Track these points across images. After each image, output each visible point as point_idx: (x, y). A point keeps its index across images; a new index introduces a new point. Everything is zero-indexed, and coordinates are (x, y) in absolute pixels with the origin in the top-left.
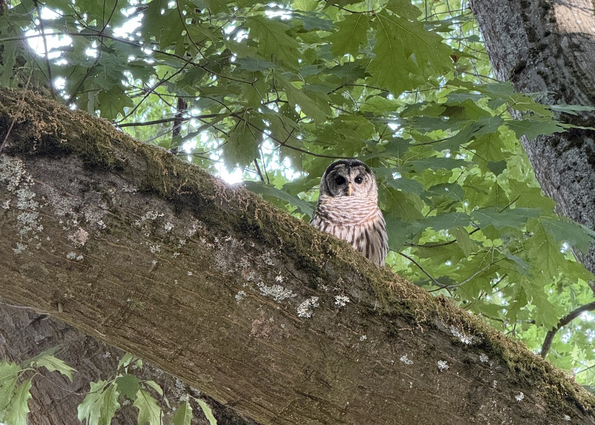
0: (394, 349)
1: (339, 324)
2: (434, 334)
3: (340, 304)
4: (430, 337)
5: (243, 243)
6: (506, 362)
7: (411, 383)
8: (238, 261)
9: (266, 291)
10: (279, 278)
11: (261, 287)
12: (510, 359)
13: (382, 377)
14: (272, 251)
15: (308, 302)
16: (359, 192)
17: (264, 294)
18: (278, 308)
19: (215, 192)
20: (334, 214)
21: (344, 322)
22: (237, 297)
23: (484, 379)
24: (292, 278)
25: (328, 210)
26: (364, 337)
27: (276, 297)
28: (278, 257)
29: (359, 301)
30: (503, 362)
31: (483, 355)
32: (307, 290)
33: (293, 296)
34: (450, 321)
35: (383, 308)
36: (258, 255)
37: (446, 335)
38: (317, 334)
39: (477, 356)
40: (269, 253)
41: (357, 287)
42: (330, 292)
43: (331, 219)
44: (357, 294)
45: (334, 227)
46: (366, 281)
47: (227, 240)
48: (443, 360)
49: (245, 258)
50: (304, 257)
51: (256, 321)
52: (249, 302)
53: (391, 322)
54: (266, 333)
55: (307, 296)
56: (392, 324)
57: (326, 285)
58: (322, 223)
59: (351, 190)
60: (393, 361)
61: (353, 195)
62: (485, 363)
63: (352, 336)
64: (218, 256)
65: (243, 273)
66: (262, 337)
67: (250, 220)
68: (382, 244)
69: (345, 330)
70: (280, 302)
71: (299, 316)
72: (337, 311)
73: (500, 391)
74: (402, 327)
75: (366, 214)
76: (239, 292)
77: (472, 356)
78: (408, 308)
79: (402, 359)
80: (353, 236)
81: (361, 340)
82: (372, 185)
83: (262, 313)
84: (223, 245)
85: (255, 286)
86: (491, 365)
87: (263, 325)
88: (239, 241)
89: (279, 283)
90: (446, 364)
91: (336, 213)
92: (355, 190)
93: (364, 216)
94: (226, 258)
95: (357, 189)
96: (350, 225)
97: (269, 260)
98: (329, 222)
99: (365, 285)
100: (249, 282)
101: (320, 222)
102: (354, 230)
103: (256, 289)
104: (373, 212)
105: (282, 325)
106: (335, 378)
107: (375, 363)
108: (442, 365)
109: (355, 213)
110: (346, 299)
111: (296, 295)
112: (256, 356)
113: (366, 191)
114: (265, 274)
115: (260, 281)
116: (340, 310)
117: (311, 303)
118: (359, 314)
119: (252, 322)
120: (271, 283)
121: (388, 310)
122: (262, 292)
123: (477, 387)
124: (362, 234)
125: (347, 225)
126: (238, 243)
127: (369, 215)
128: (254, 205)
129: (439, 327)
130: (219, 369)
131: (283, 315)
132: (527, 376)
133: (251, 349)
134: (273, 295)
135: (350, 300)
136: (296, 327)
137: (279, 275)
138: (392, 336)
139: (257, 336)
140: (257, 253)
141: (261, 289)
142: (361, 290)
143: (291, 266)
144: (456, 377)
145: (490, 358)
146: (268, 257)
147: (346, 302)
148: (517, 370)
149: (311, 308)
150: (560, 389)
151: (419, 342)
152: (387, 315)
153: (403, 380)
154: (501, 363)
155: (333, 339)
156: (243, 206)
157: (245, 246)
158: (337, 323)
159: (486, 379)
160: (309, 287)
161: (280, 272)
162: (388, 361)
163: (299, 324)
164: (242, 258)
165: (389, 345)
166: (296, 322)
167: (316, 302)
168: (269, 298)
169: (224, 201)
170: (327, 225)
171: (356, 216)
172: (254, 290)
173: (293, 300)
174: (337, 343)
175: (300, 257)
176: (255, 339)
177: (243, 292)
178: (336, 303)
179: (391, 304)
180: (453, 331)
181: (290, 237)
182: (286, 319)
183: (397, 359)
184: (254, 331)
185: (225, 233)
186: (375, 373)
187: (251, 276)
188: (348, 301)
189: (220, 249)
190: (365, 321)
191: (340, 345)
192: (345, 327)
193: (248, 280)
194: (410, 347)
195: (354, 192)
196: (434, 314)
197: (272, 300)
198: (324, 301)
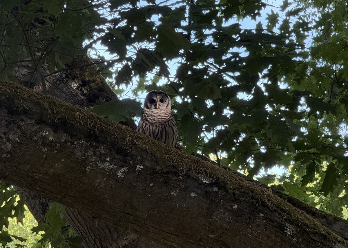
0: (168, 189)
1: (139, 179)
2: (189, 179)
3: (139, 170)
4: (187, 181)
5: (89, 143)
6: (228, 190)
7: (177, 205)
8: (87, 152)
9: (101, 165)
10: (108, 159)
11: (99, 164)
12: (230, 189)
13: (162, 203)
14: (104, 146)
15: (122, 170)
16: (162, 106)
17: (100, 167)
18: (108, 173)
19: (76, 119)
20: (150, 119)
21: (141, 178)
22: (87, 169)
23: (215, 200)
24: (114, 158)
25: (148, 117)
26: (152, 184)
27: (107, 168)
28: (107, 149)
29: (149, 167)
30: (227, 191)
31: (215, 188)
32: (122, 164)
33: (115, 167)
34: (199, 172)
35: (162, 169)
36: (97, 149)
37: (196, 180)
38: (128, 185)
39: (212, 188)
40: (102, 147)
41: (148, 160)
42: (134, 164)
43: (148, 121)
44: (147, 164)
45: (150, 125)
46: (153, 156)
47: (81, 142)
48: (194, 192)
49: (90, 151)
50: (120, 147)
51: (97, 180)
52: (93, 172)
53: (166, 176)
54: (103, 185)
55: (122, 167)
56: (167, 177)
57: (131, 161)
58: (144, 123)
59: (158, 105)
60: (167, 195)
61: (159, 108)
62: (216, 192)
63: (146, 184)
64: (77, 151)
65: (90, 158)
66: (101, 188)
67: (92, 132)
68: (173, 133)
69: (142, 181)
70: (108, 171)
71: (118, 176)
72: (137, 173)
73: (224, 205)
74: (172, 178)
75: (164, 119)
76: (88, 167)
77: (209, 189)
78: (176, 168)
79: (172, 193)
80: (159, 130)
81: (150, 186)
82: (168, 103)
83: (100, 176)
84: (78, 145)
85: (96, 164)
86: (220, 193)
87: (101, 182)
88: (87, 142)
89: (108, 161)
90: (195, 194)
91: (151, 118)
92: (160, 106)
93: (163, 119)
94: (81, 151)
95: (161, 105)
96: (157, 124)
97: (102, 150)
98: (147, 123)
99: (153, 159)
100: (93, 162)
101: (143, 123)
102: (159, 126)
103: (97, 165)
104: (168, 117)
105: (110, 181)
106: (139, 204)
107: (158, 196)
108: (193, 194)
109: (158, 118)
110: (142, 167)
111: (116, 166)
112: (99, 197)
113: (166, 106)
114: (101, 158)
115: (98, 161)
116: (139, 172)
117: (124, 170)
118: (149, 174)
119: (95, 181)
120: (104, 161)
121: (165, 170)
122: (99, 166)
123: (212, 204)
124: (163, 129)
125: (156, 124)
126: (86, 143)
127: (166, 119)
128: (96, 123)
129: (192, 176)
130: (83, 203)
131: (111, 177)
132: (240, 196)
133: (96, 194)
134: (105, 167)
135: (144, 167)
136: (117, 182)
137: (108, 158)
138: (166, 182)
139: (98, 187)
140: (96, 147)
141: (99, 165)
142: (150, 161)
143: (114, 153)
144: (200, 200)
145: (219, 189)
146: (102, 149)
147: (142, 168)
148: (234, 194)
149: (124, 173)
150: (257, 201)
151: (181, 184)
152: (163, 172)
153: (173, 204)
154: (225, 191)
155: (136, 186)
156: (90, 124)
157: (90, 145)
158: (137, 179)
159: (217, 200)
160: (123, 162)
161: (108, 156)
162: (165, 195)
163: (118, 180)
164: (89, 151)
165: (165, 187)
166: (117, 180)
167: (127, 170)
168: (103, 169)
169: (80, 123)
170: (146, 124)
171: (159, 119)
172: (95, 166)
173: (115, 169)
174: (138, 188)
175: (118, 148)
176: (98, 189)
177: (89, 167)
178: (137, 169)
179: (166, 167)
180: (200, 178)
181: (114, 138)
182: (112, 179)
183: (169, 194)
184: (96, 185)
185: (80, 139)
186: (159, 201)
187: (94, 159)
188: (143, 168)
189: (77, 147)
190: (152, 177)
191: (140, 189)
192: (142, 180)
193: (92, 161)
194: (176, 187)
195: (159, 107)
196: (190, 169)
197: (105, 170)
198: (131, 169)
